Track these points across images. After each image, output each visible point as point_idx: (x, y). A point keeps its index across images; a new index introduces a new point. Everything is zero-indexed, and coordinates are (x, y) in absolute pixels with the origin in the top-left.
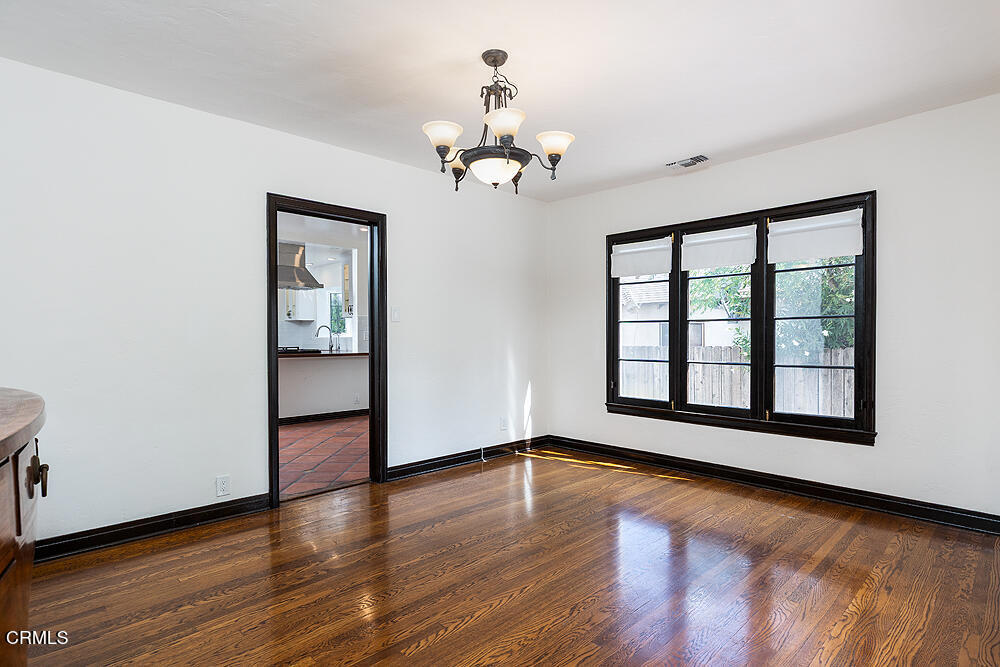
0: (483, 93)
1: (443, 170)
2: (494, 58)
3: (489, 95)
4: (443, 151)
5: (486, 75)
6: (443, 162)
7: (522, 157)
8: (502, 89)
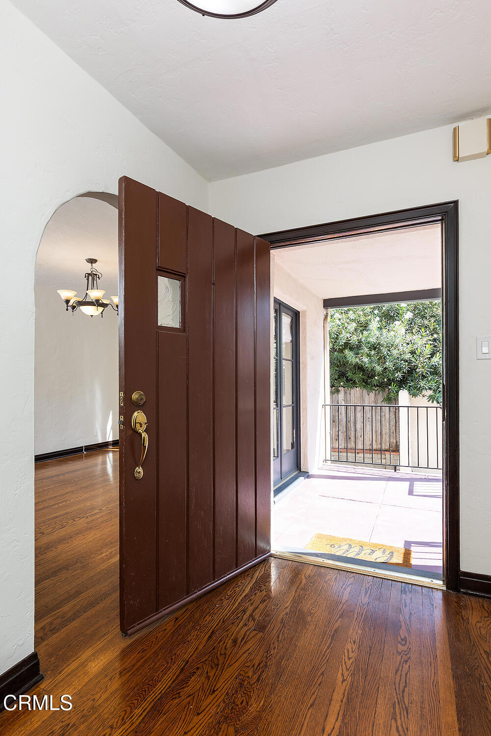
0: (86, 276)
1: (67, 310)
2: (92, 261)
3: (88, 277)
4: (67, 301)
5: (88, 268)
6: (67, 306)
7: (104, 305)
8: (95, 275)
